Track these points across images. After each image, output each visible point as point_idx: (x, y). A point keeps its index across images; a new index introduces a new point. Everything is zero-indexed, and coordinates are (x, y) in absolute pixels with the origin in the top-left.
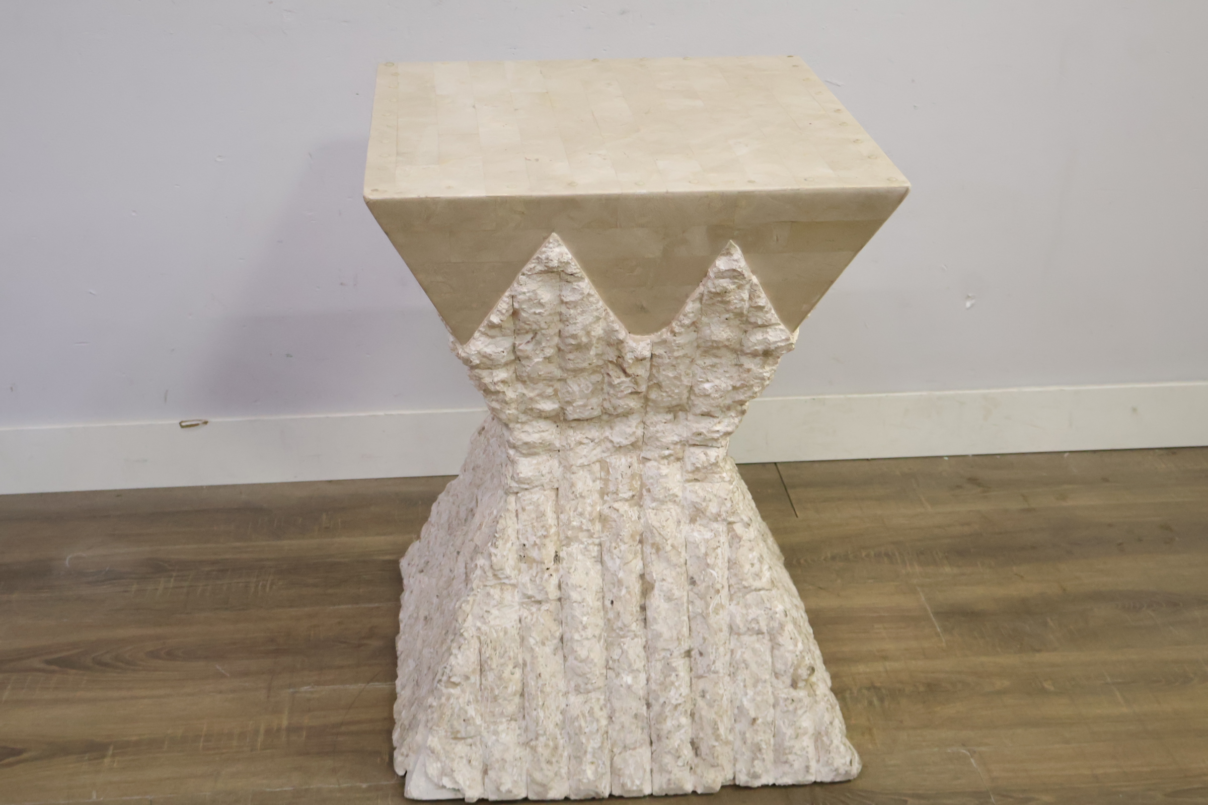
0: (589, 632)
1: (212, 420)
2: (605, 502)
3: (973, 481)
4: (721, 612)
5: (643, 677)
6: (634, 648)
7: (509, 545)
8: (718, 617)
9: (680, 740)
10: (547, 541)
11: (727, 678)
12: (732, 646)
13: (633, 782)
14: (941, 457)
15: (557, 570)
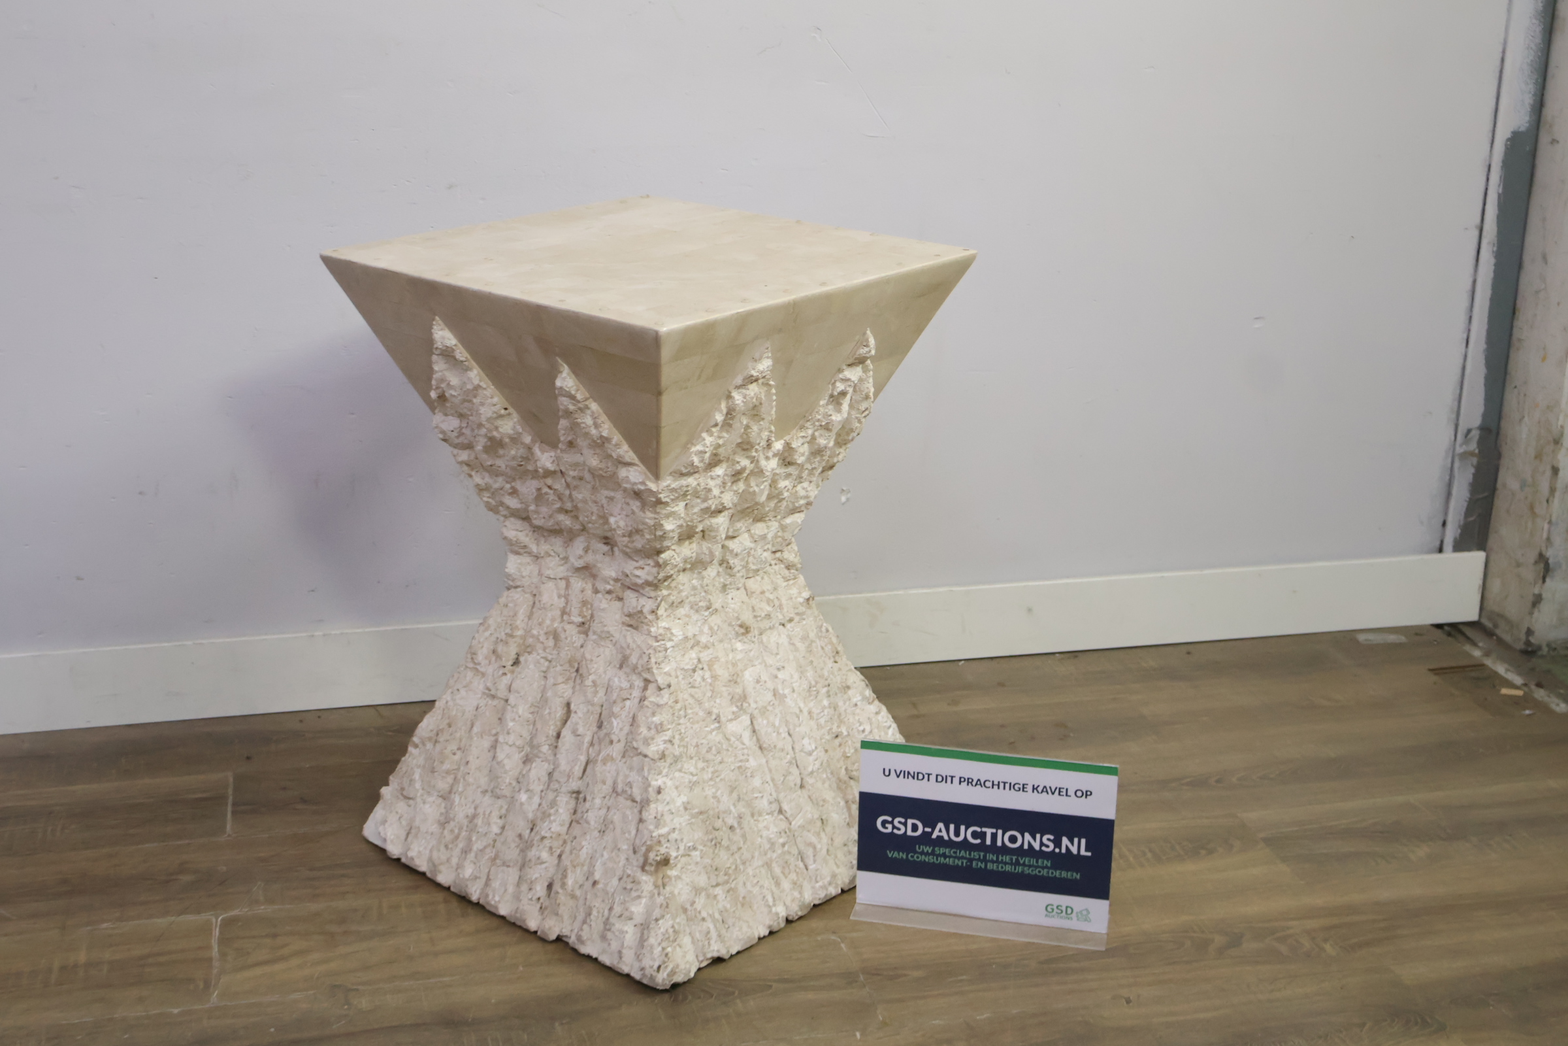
0: (511, 739)
2: (562, 621)
4: (609, 764)
5: (536, 800)
6: (538, 770)
7: (487, 634)
8: (604, 767)
9: (540, 874)
10: (511, 641)
11: (596, 833)
12: (609, 804)
13: (494, 896)
15: (512, 672)
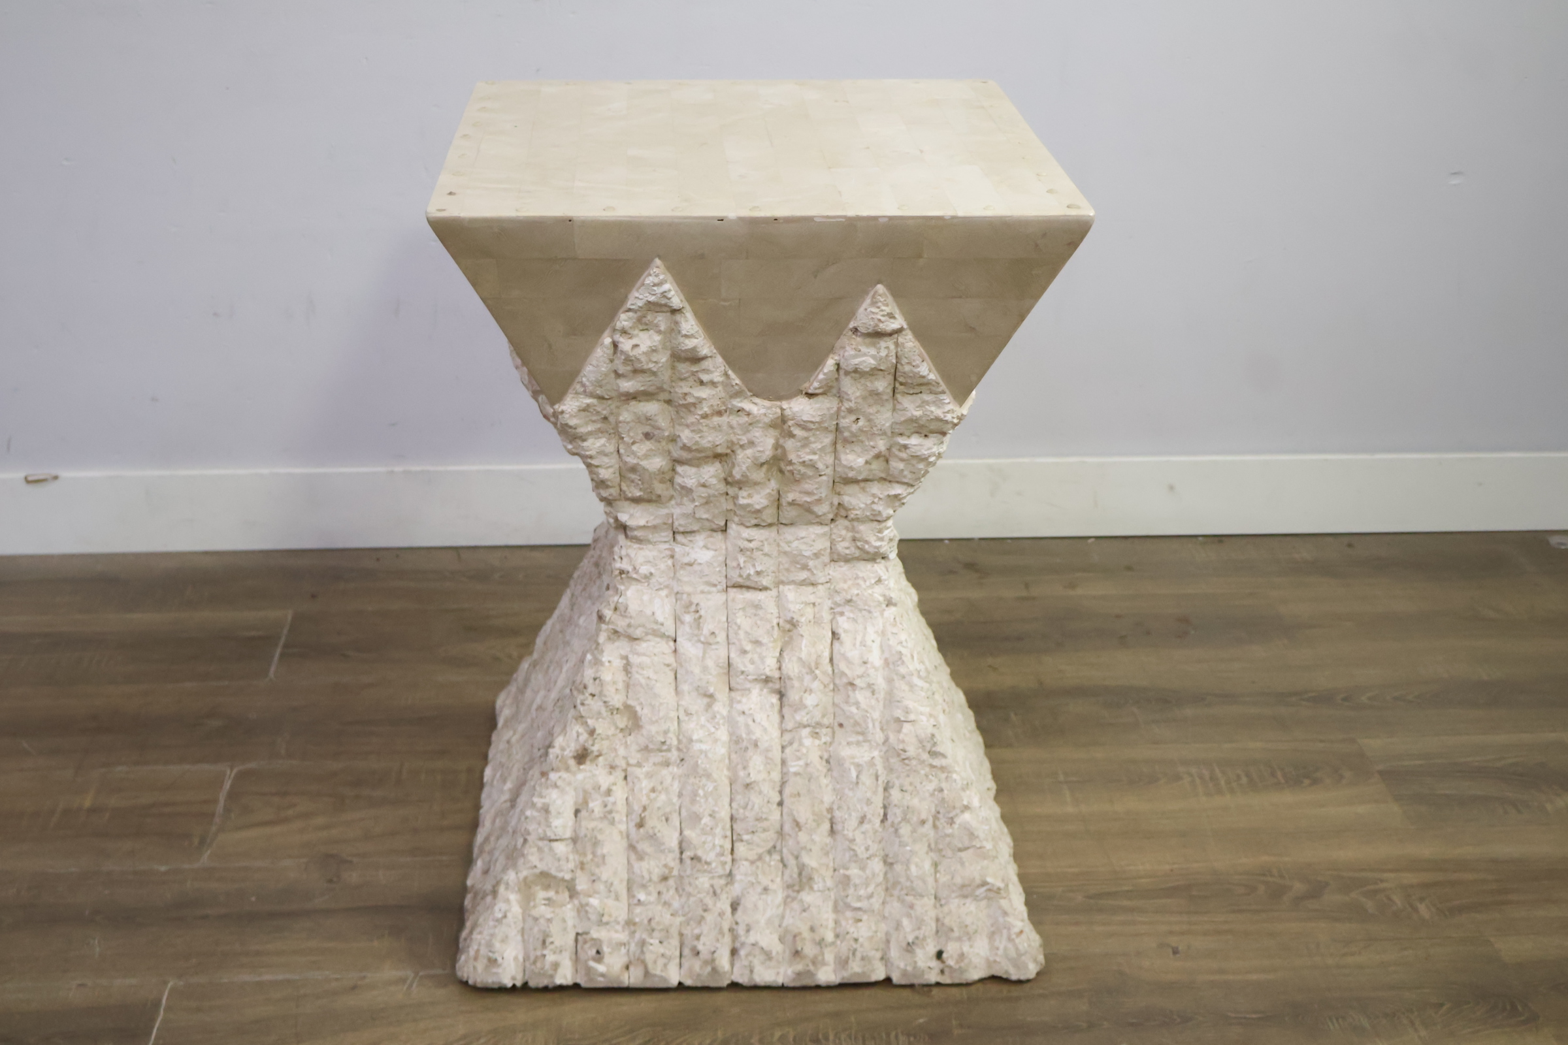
1: (65, 474)
3: (970, 566)
14: (941, 540)
